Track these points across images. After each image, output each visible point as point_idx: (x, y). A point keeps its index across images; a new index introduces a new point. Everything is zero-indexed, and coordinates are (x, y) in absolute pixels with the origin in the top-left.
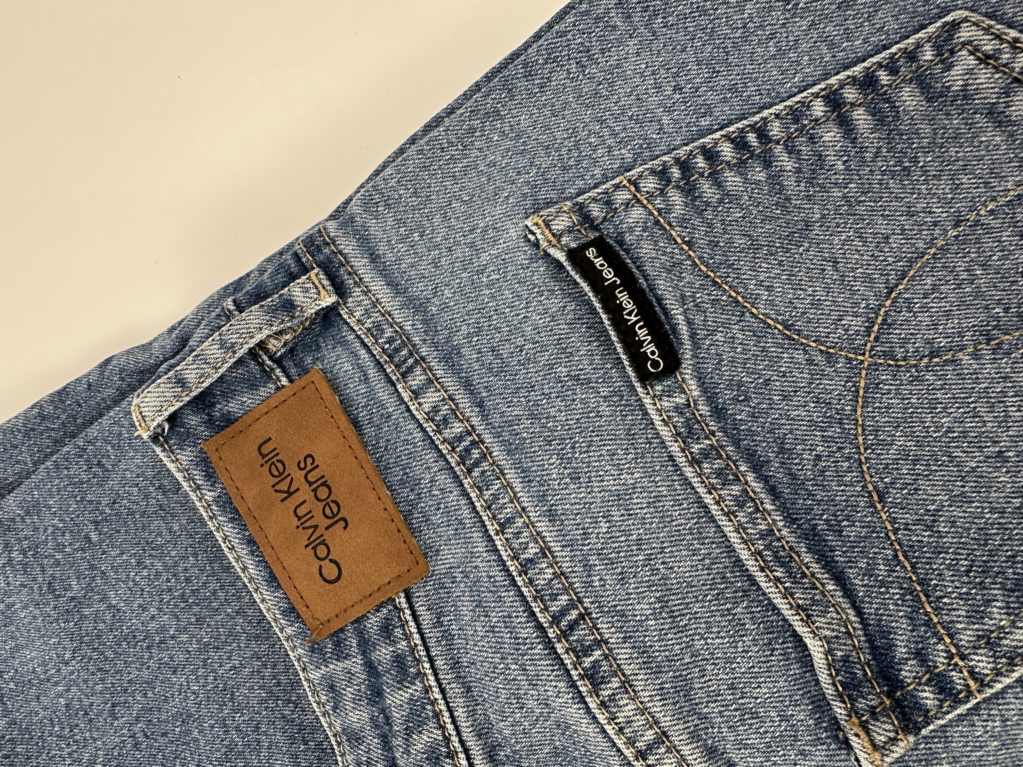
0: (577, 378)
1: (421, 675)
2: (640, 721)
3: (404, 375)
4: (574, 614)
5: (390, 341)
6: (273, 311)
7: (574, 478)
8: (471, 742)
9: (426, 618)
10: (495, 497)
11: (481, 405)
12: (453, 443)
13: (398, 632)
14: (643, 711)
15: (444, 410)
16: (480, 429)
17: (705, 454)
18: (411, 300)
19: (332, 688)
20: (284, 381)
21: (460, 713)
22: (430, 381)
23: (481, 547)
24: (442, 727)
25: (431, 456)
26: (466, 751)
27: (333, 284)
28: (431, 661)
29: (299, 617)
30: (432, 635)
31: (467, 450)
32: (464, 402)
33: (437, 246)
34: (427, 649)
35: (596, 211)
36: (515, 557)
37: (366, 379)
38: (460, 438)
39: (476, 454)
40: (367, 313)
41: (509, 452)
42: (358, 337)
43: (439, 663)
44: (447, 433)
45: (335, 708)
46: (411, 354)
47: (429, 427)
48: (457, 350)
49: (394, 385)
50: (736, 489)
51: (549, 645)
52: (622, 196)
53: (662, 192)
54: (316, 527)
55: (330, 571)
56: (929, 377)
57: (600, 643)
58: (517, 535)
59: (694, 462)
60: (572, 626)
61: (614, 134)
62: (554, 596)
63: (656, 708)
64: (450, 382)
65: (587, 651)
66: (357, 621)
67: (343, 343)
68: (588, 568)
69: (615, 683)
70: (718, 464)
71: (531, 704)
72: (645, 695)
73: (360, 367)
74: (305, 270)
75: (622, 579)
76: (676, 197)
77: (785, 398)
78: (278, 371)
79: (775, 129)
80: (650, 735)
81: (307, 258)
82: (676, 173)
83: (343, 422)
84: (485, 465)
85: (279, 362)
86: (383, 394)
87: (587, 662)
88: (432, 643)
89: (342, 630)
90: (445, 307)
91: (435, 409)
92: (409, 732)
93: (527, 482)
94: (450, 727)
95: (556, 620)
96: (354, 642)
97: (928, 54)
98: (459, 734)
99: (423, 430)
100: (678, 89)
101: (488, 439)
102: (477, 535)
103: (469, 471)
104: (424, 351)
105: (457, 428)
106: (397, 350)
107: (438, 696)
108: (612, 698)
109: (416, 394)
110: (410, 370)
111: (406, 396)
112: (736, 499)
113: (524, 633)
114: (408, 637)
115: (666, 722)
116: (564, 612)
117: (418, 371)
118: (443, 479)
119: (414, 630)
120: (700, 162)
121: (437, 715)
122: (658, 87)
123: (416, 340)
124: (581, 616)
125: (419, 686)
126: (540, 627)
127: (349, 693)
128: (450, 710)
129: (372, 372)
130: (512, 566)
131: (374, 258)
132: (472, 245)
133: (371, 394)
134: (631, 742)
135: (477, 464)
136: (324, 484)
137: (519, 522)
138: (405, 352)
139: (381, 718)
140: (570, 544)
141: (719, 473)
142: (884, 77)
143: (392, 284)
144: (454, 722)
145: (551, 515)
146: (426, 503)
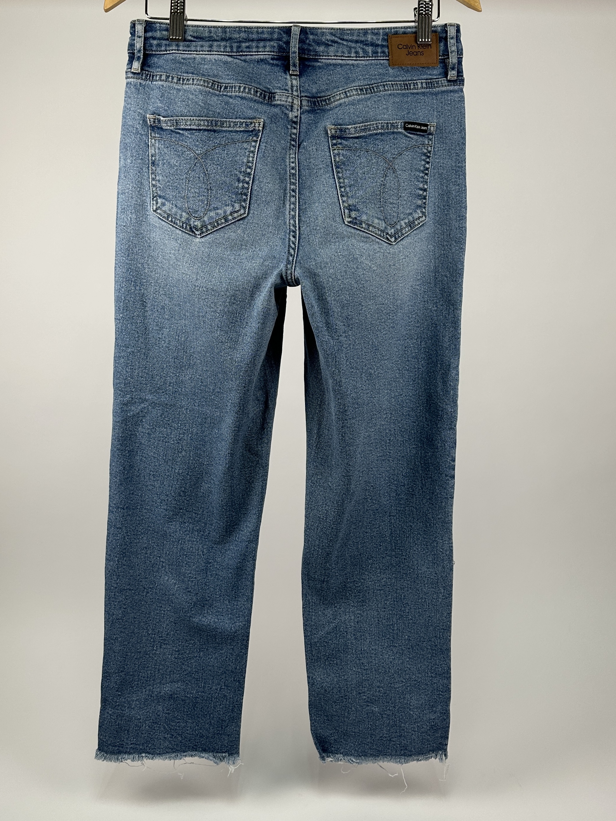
0: (409, 112)
1: (372, 57)
2: (352, 94)
3: (426, 83)
4: (373, 91)
5: (434, 84)
6: (454, 65)
7: (394, 102)
8: (357, 62)
9: (382, 62)
10: (398, 86)
11: (413, 94)
12: (410, 84)
13: (382, 55)
14: (353, 95)
15: (416, 86)
16: (410, 91)
17: (388, 126)
18: (439, 93)
19: (377, 34)
20: (440, 58)
21: (363, 62)
22: (422, 87)
23: (390, 79)
24: (362, 57)
25: (410, 79)
26: (356, 60)
27: (451, 80)
28: (374, 60)
29: (395, 34)
30: (379, 62)
31: (407, 86)
32: (415, 91)
33: (444, 105)
34: (377, 60)
35: (430, 137)
36: (386, 84)
37: (430, 75)
38: (410, 86)
39: (406, 87)
40: (442, 83)
41: (403, 94)
42: (439, 78)
43: (373, 61)
44: (412, 84)
45: (372, 32)
46: (429, 87)
47: (415, 82)
48: (424, 96)
49: (426, 80)
50: (380, 127)
51: (369, 85)
52: (430, 143)
53: (427, 150)
54: (410, 48)
55: (400, 47)
56: (382, 172)
57: (367, 94)
58: (390, 87)
59: (387, 123)
60: (371, 90)
61: (440, 150)
62: (377, 88)
63: (353, 98)
64: (420, 91)
65: (366, 91)
66: (388, 46)
67: (440, 75)
68: (379, 97)
69: (359, 93)
70: (385, 127)
71: (361, 77)
72: (355, 97)
73: (433, 75)
74: (458, 76)
75: (374, 101)
76: (425, 151)
77: (391, 146)
78: (443, 58)
79: (426, 177)
80: (348, 95)
81: (460, 78)
82: (429, 155)
83: (425, 65)
84: (403, 88)
85: (444, 59)
86: (425, 77)
87: (364, 90)
88: (377, 61)
89: (388, 42)
90: (433, 99)
91: (417, 85)
92: (363, 49)
93: (397, 93)
94: (361, 59)
95: (373, 88)
96: (384, 44)
97: (424, 210)
98: (360, 60)
99: (415, 80)
100: (441, 166)
101: (407, 91)
102: (392, 79)
103: (404, 84)
104: (428, 90)
105: (412, 87)
106: (431, 84)
107: (367, 59)
108: (357, 91)
109: (422, 83)
110: (426, 85)
111: (423, 81)
112: (378, 126)
113: (373, 81)
114: (381, 56)
115: (349, 98)
116: (374, 89)
117: (426, 86)
118: (405, 78)
119: (381, 58)
120: (428, 160)
121: (364, 57)
122: (443, 163)
123: (431, 90)
124: (372, 92)
125: (371, 55)
126: (372, 84)
127: (375, 38)
128: (364, 60)
129: (431, 77)
130: (385, 83)
131: (451, 91)
132: (439, 112)
133: (427, 74)
134: (348, 91)
135: (404, 87)
136: (416, 55)
137: (392, 88)
138: (430, 86)
139: (367, 43)
140: (384, 96)
141: (383, 126)
142: (424, 201)
143: (444, 92)
144: (362, 60)
145: (390, 95)
146: (402, 72)
